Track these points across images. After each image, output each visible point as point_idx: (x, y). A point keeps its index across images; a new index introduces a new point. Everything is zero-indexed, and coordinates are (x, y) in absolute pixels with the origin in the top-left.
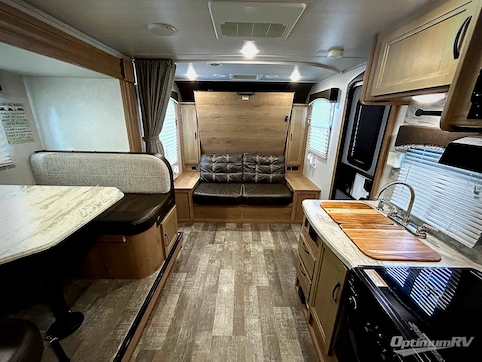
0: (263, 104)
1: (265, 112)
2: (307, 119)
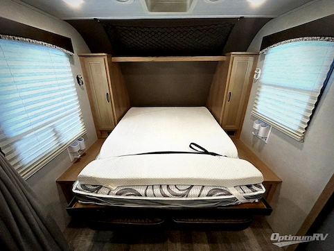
2: (253, 73)
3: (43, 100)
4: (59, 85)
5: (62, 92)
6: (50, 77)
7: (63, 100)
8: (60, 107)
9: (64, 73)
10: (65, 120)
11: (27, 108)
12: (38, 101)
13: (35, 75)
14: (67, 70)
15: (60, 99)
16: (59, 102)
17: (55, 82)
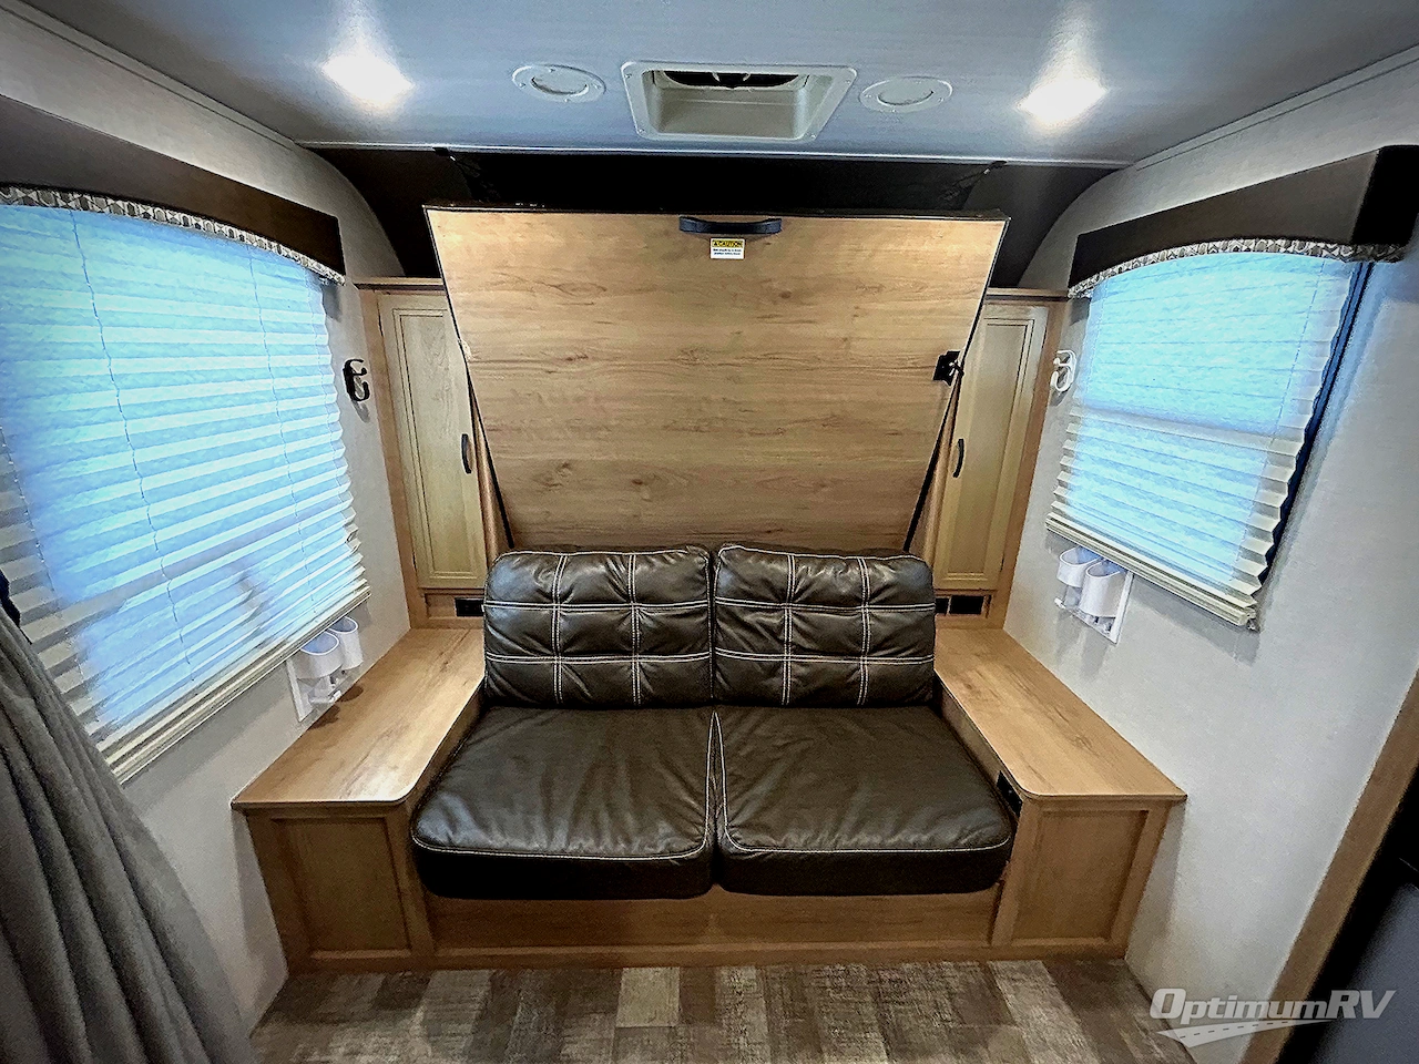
0: (828, 285)
1: (832, 330)
2: (1046, 367)
3: (213, 454)
4: (277, 396)
5: (288, 427)
6: (248, 362)
7: (288, 459)
8: (274, 485)
9: (299, 350)
10: (288, 542)
11: (150, 483)
12: (192, 459)
13: (193, 355)
14: (310, 339)
15: (275, 452)
16: (271, 464)
17: (265, 385)
